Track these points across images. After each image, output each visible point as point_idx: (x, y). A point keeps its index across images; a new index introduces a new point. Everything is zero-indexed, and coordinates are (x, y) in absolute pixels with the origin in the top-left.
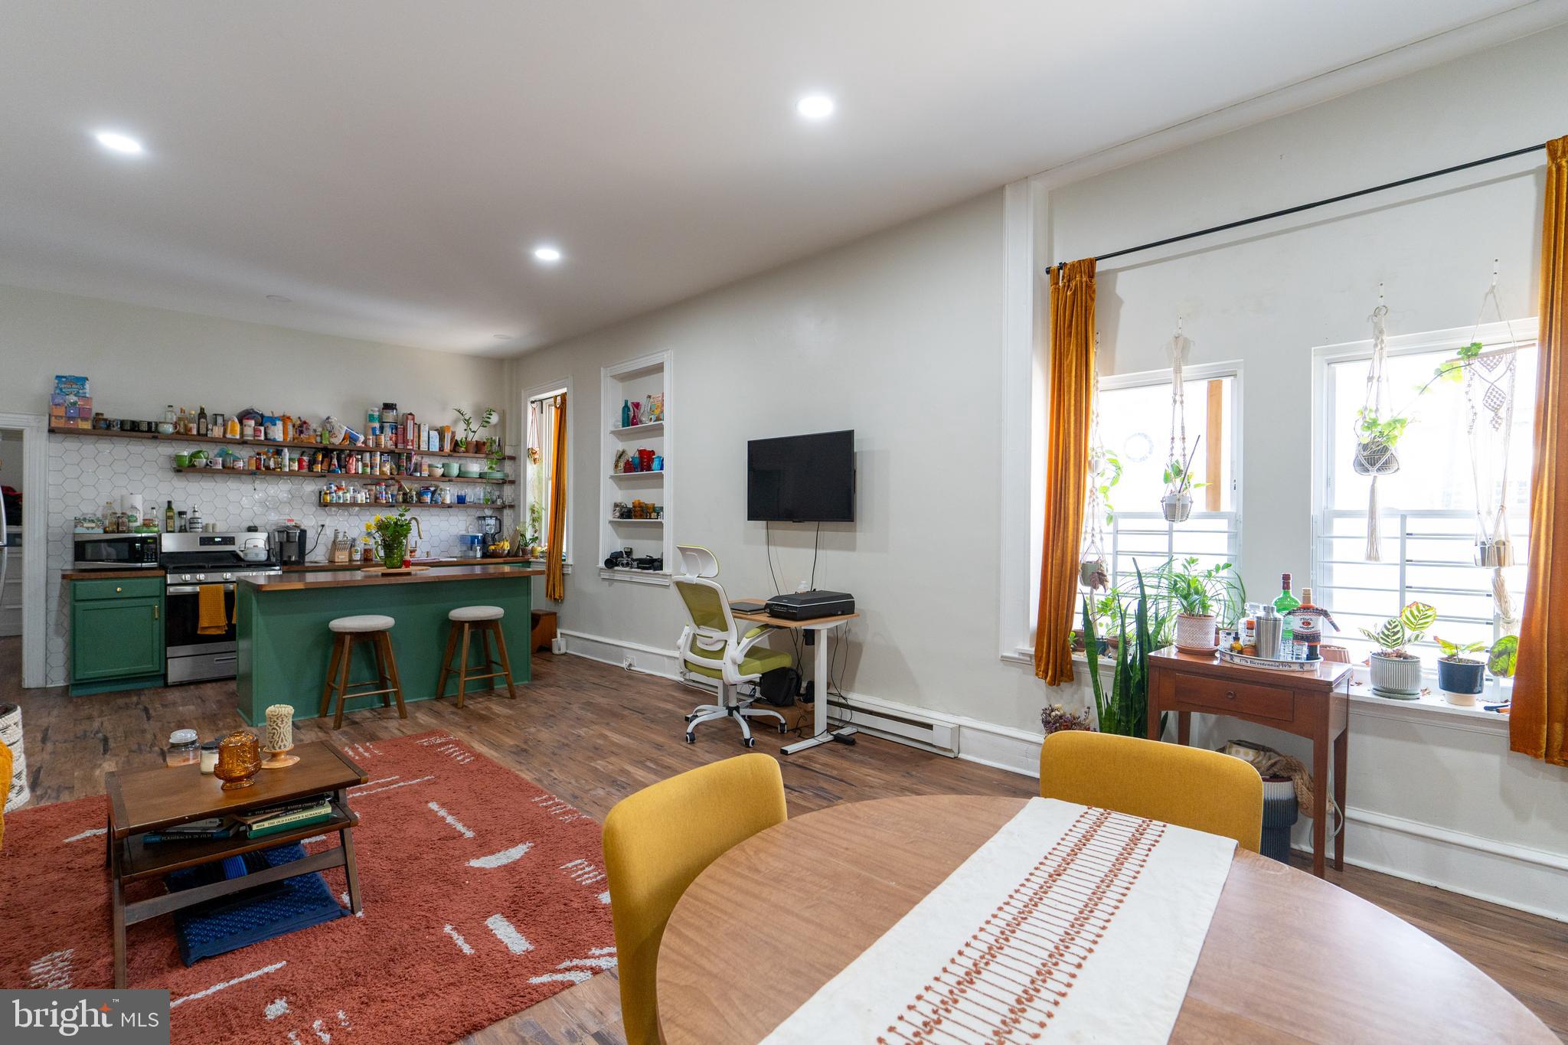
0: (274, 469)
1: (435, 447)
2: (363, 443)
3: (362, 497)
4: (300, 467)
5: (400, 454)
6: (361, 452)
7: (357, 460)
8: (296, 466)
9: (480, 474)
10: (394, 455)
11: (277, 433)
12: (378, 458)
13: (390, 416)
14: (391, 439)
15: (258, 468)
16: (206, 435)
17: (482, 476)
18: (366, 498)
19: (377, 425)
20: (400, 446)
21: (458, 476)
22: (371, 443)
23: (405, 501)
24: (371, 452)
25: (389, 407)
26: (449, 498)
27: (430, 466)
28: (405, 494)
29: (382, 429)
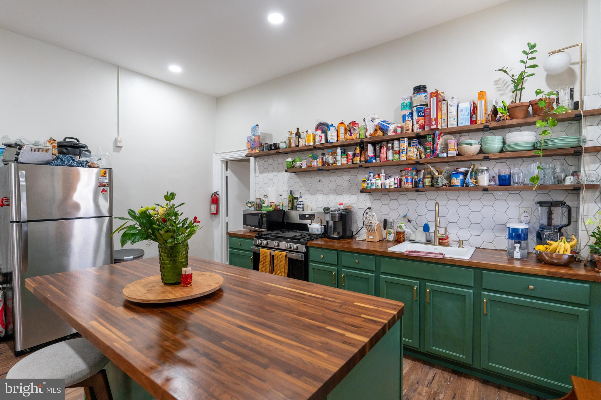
0: (333, 164)
1: (465, 122)
2: (394, 132)
3: (391, 183)
4: (348, 161)
5: (424, 137)
6: (391, 140)
7: (388, 149)
8: (344, 161)
9: (534, 144)
10: (420, 138)
11: (332, 137)
12: (406, 144)
13: (420, 99)
14: (417, 123)
15: (323, 165)
16: (298, 146)
17: (535, 148)
18: (395, 184)
19: (407, 112)
20: (427, 128)
21: (502, 151)
22: (399, 131)
23: (432, 186)
24: (398, 139)
25: (419, 89)
26: (484, 180)
27: (458, 144)
28: (432, 178)
29: (411, 114)
